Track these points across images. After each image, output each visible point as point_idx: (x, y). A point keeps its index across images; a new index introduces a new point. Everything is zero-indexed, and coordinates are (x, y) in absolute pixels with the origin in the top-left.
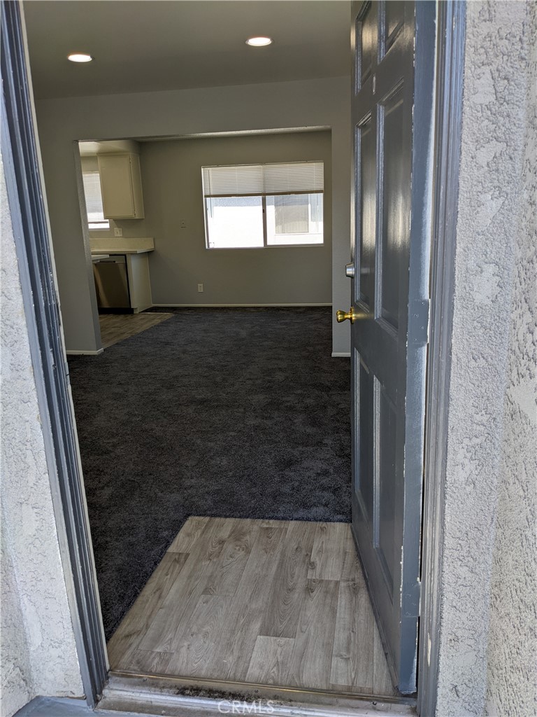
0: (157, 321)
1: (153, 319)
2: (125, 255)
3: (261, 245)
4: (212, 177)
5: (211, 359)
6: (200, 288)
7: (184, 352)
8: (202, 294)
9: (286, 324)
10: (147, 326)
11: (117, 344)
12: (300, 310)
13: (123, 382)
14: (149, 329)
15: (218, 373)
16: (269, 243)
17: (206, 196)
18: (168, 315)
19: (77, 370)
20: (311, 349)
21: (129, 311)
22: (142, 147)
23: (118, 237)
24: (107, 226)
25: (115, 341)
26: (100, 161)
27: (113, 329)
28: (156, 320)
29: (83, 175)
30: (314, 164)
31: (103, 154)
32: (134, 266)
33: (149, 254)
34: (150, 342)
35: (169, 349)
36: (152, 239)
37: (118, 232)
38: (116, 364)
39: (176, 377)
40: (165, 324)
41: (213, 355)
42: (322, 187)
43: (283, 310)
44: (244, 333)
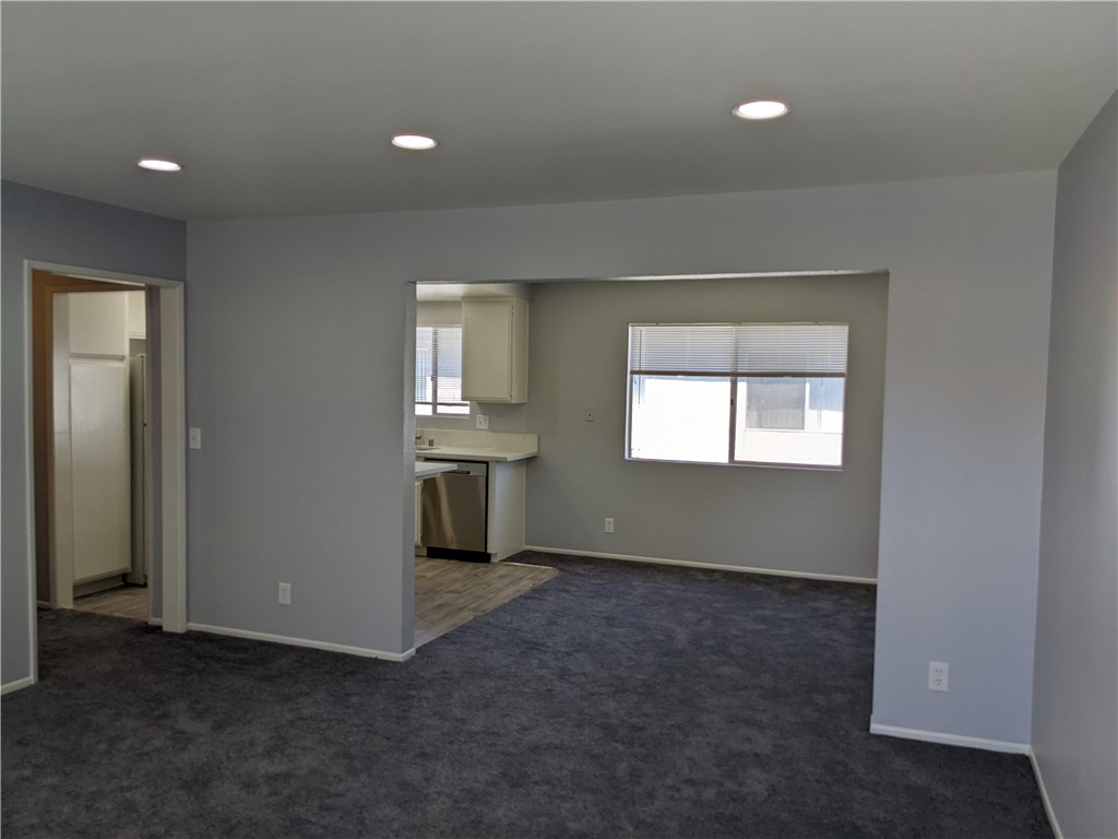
0: (526, 585)
1: (521, 579)
2: (487, 463)
3: (723, 459)
4: (644, 341)
5: (612, 704)
6: (609, 525)
7: (563, 674)
8: (609, 538)
9: (764, 620)
10: (507, 594)
11: (444, 637)
12: (790, 587)
13: (428, 750)
14: (509, 604)
15: (621, 748)
16: (736, 458)
17: (633, 373)
18: (547, 573)
19: (354, 699)
20: (820, 699)
21: (483, 557)
22: (534, 291)
23: (481, 430)
24: (466, 410)
25: (442, 629)
26: (465, 308)
27: (447, 597)
28: (524, 582)
29: (418, 329)
30: (831, 327)
31: (470, 299)
32: (501, 482)
33: (529, 461)
34: (503, 639)
35: (535, 662)
36: (536, 437)
37: (482, 421)
38: (430, 694)
39: (534, 749)
40: (538, 593)
41: (616, 691)
42: (843, 368)
43: (756, 582)
44: (682, 636)
